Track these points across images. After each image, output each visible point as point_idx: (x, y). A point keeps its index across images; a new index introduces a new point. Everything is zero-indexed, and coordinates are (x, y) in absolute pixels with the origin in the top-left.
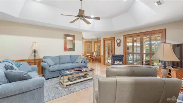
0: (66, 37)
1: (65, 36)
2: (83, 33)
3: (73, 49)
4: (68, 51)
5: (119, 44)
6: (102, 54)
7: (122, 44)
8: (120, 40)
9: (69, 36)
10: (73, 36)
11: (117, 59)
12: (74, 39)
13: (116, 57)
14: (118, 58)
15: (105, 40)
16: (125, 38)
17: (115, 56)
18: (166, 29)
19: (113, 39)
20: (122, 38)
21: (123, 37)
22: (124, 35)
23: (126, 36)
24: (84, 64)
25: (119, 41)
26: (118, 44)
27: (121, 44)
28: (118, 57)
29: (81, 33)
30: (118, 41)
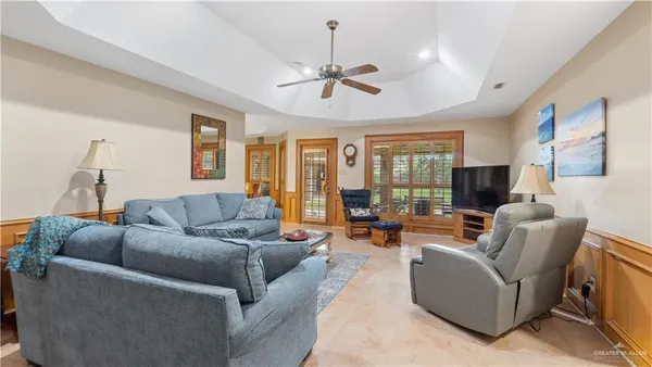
0: (201, 124)
1: (197, 122)
2: (248, 118)
3: (219, 172)
4: (206, 178)
5: (351, 160)
6: (291, 187)
7: (360, 159)
8: (355, 148)
9: (209, 122)
10: (221, 125)
11: (354, 203)
12: (222, 134)
13: (351, 196)
14: (355, 200)
15: (301, 144)
16: (369, 144)
17: (349, 193)
18: (463, 132)
19: (330, 145)
20: (361, 143)
21: (363, 140)
22: (366, 136)
23: (373, 139)
24: (274, 222)
25: (353, 150)
26: (348, 158)
27: (357, 159)
28: (355, 196)
29: (244, 114)
30: (350, 151)
